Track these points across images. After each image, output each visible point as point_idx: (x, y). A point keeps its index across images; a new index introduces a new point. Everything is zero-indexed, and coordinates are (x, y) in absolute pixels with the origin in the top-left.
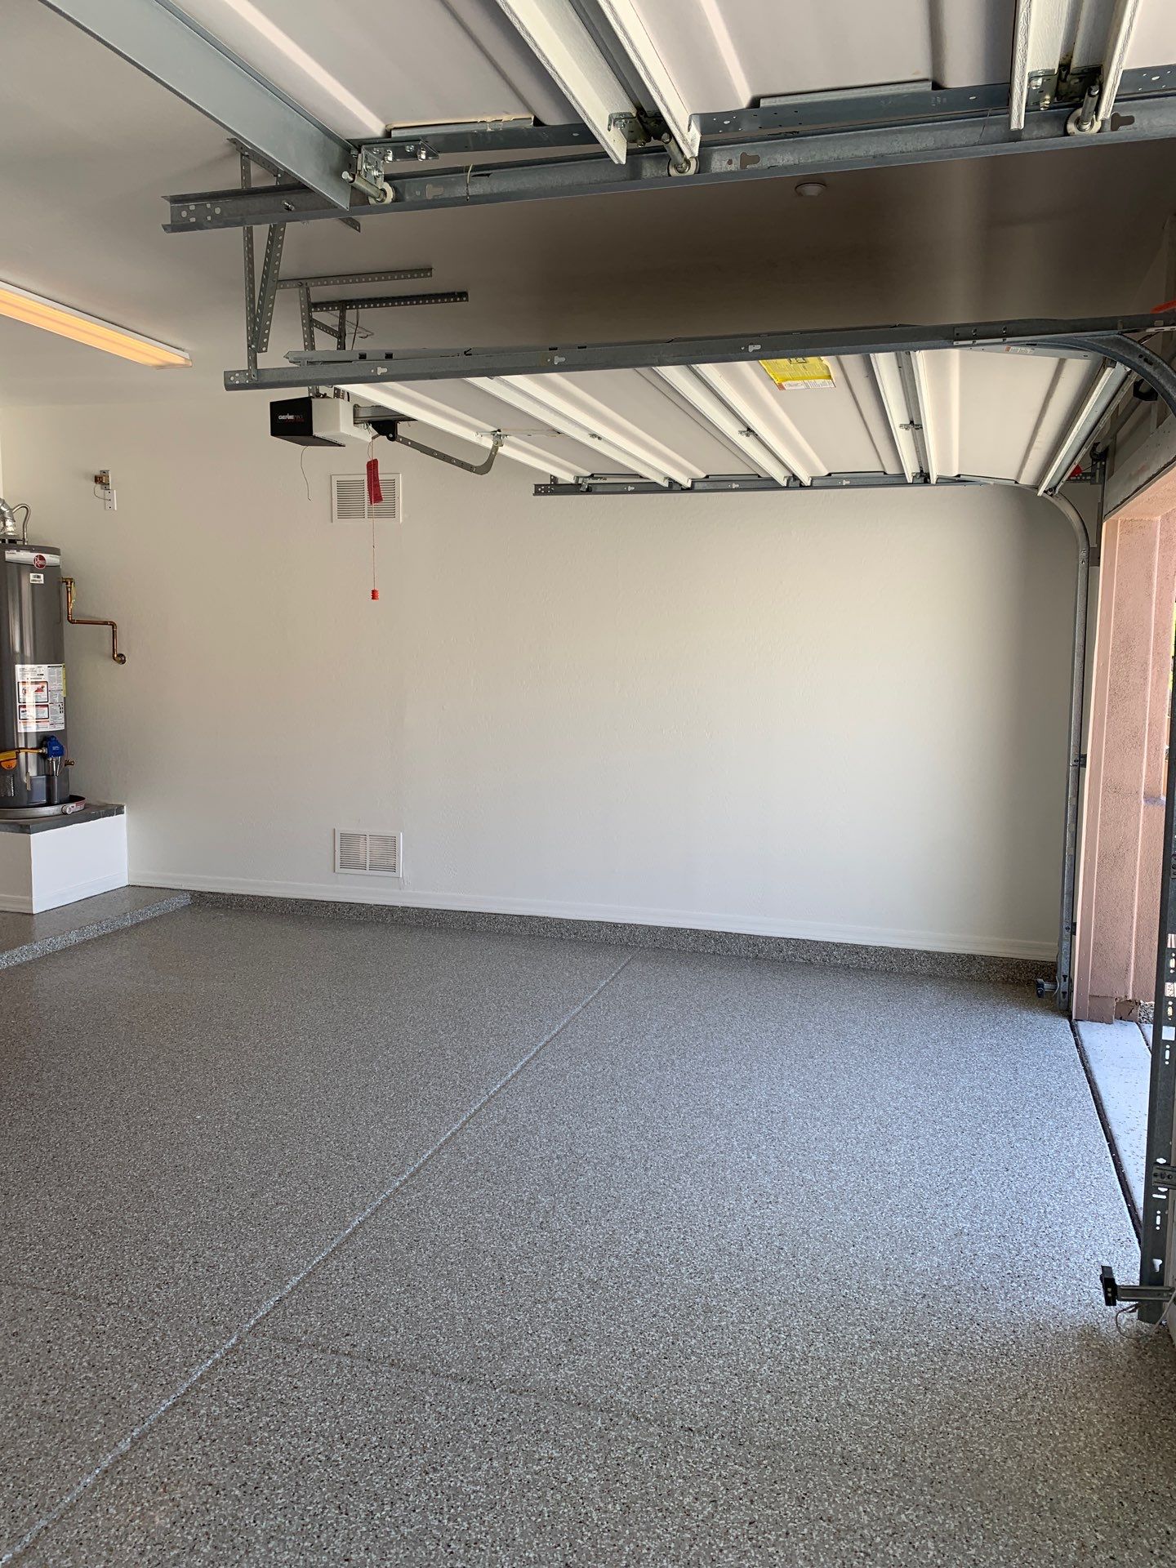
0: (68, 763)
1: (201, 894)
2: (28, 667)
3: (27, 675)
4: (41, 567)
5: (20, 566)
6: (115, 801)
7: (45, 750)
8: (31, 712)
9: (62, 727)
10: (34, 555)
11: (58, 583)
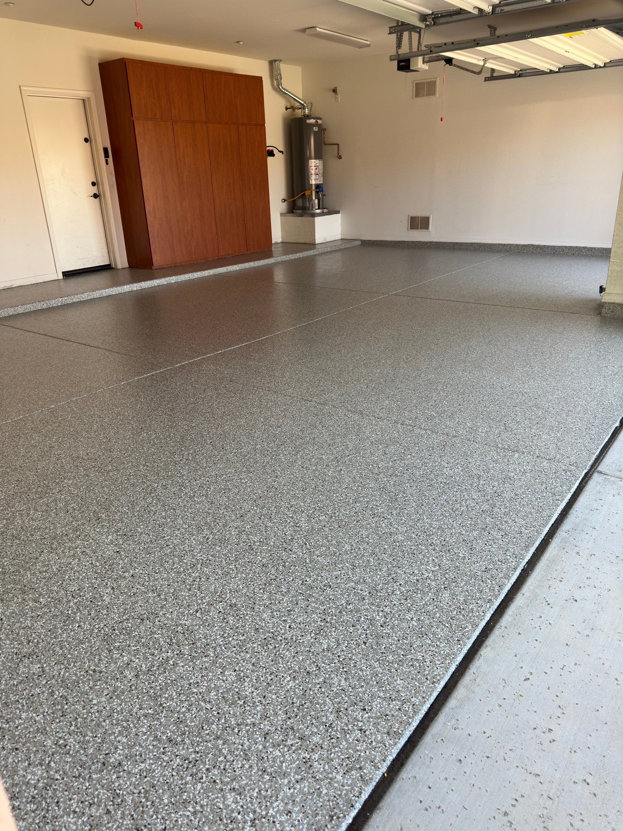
0: (324, 195)
1: (364, 241)
2: (313, 161)
3: (313, 163)
4: (316, 124)
5: (310, 124)
6: (337, 209)
7: (318, 190)
8: (313, 177)
9: (322, 182)
10: (315, 121)
11: (322, 130)
